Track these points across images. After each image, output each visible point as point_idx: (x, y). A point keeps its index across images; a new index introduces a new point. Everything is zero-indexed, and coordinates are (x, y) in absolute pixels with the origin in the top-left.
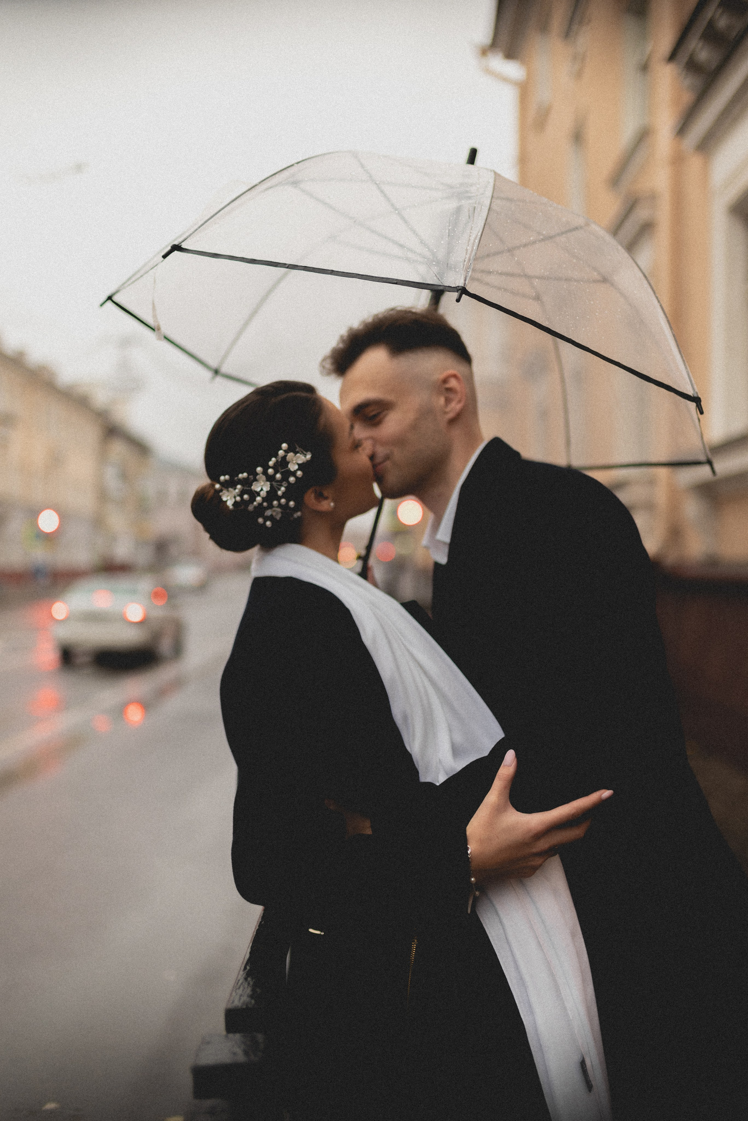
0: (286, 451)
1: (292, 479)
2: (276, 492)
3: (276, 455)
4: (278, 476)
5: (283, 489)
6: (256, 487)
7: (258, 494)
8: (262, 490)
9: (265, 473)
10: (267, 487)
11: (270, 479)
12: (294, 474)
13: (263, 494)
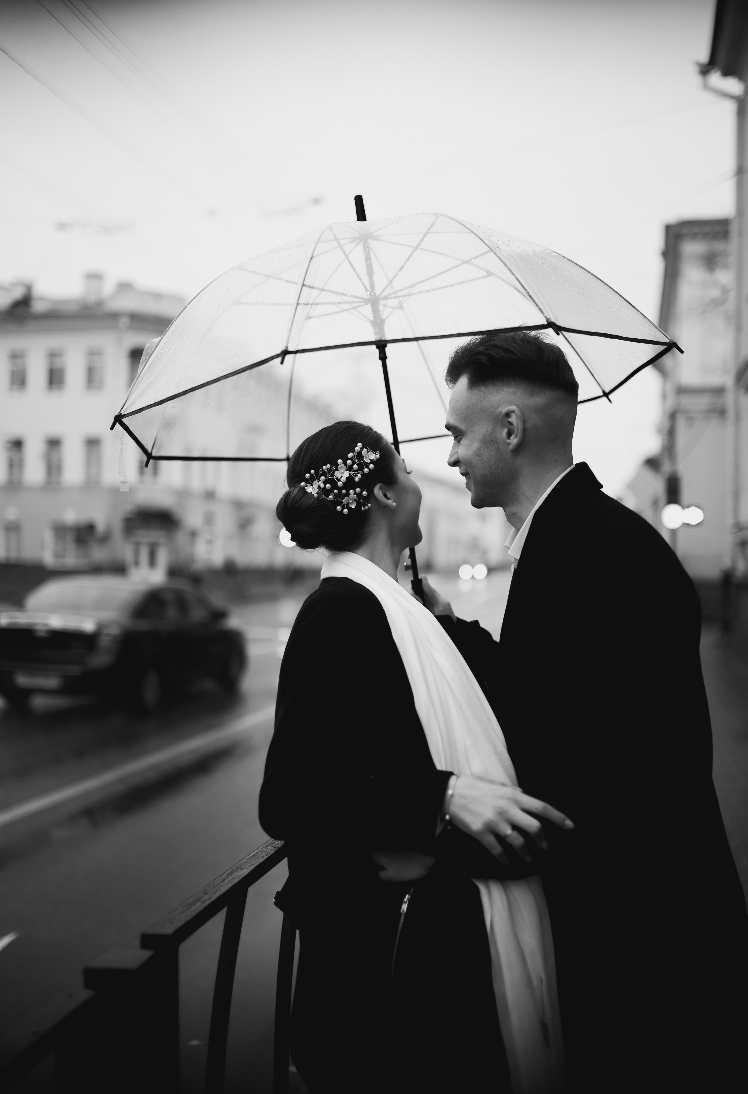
0: (362, 449)
1: (366, 470)
2: (354, 479)
3: (353, 451)
4: (355, 466)
5: (359, 476)
6: (337, 474)
7: (339, 480)
8: (342, 477)
9: (345, 463)
10: (347, 474)
11: (349, 468)
12: (367, 465)
13: (344, 479)
